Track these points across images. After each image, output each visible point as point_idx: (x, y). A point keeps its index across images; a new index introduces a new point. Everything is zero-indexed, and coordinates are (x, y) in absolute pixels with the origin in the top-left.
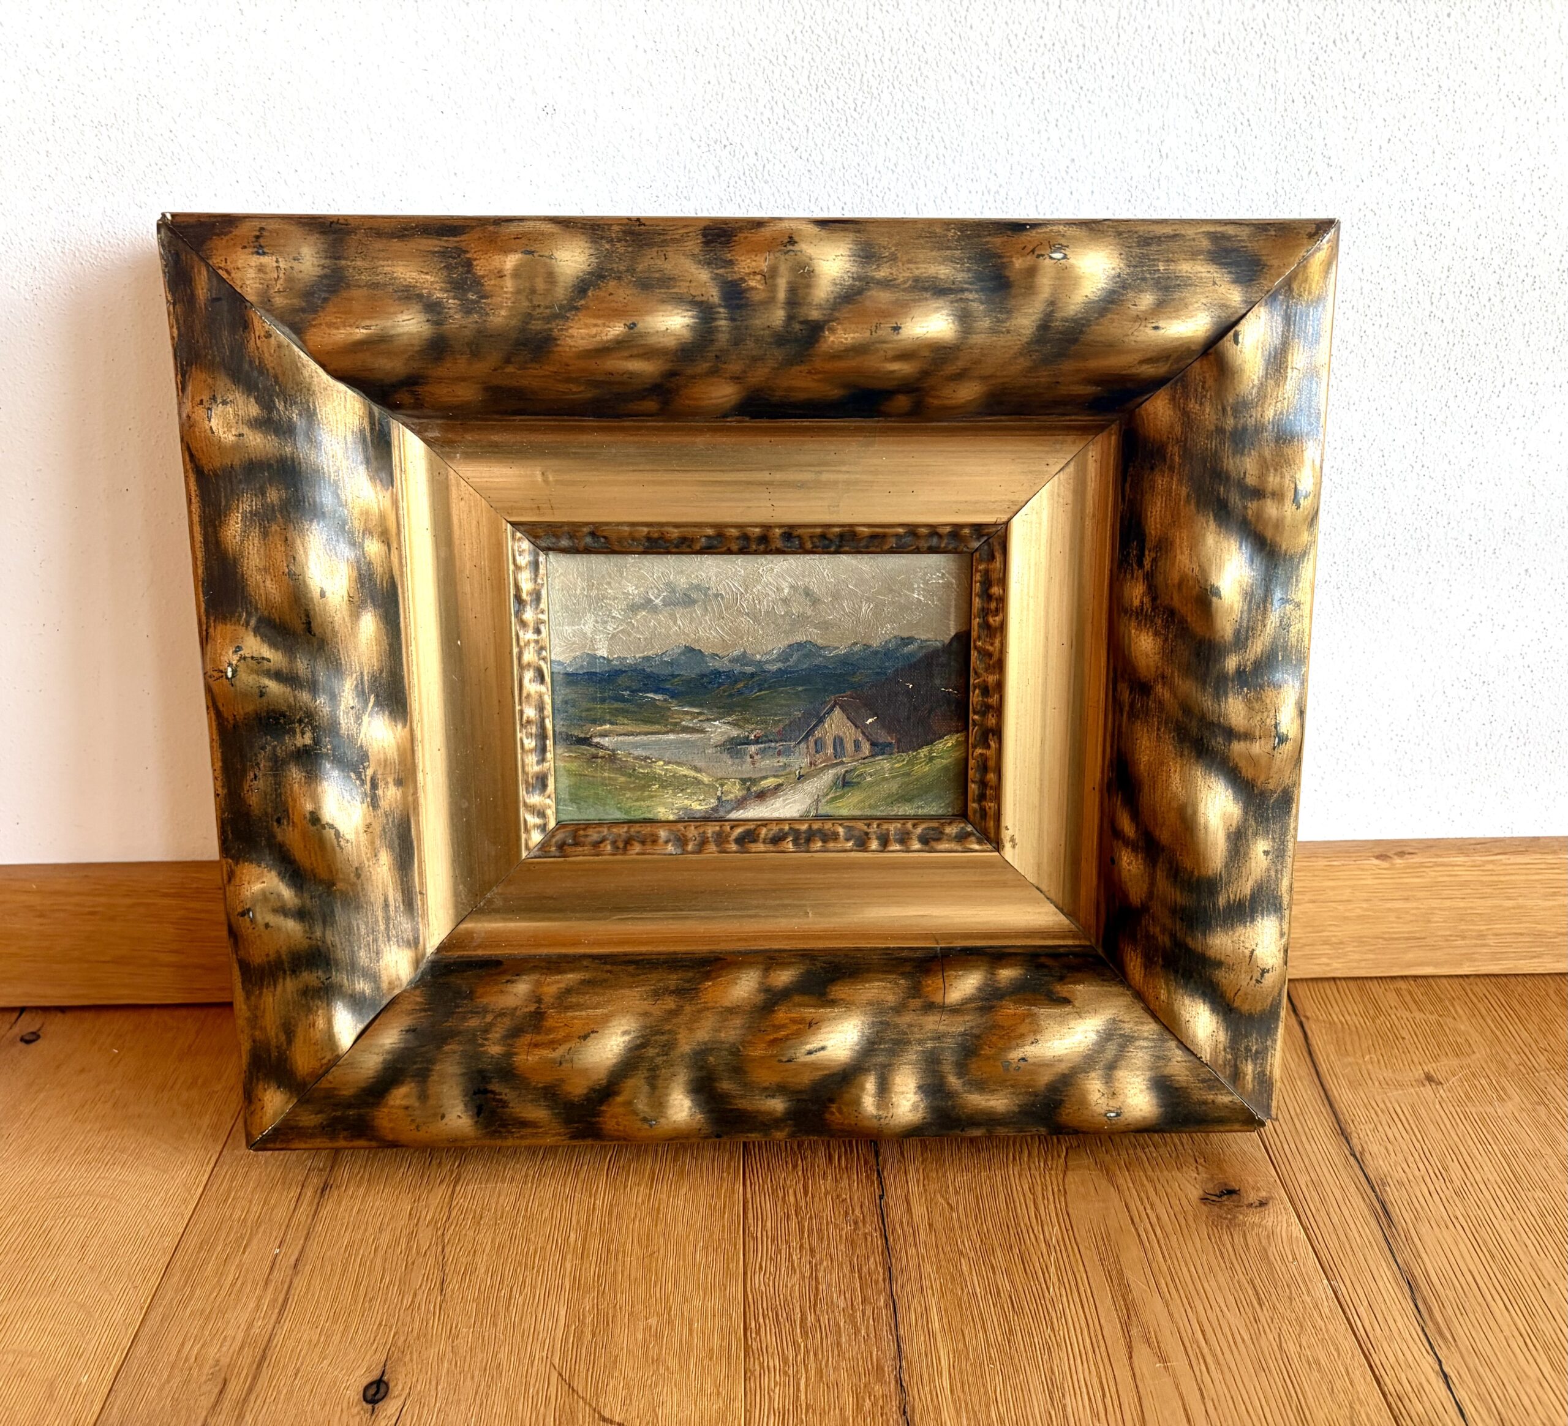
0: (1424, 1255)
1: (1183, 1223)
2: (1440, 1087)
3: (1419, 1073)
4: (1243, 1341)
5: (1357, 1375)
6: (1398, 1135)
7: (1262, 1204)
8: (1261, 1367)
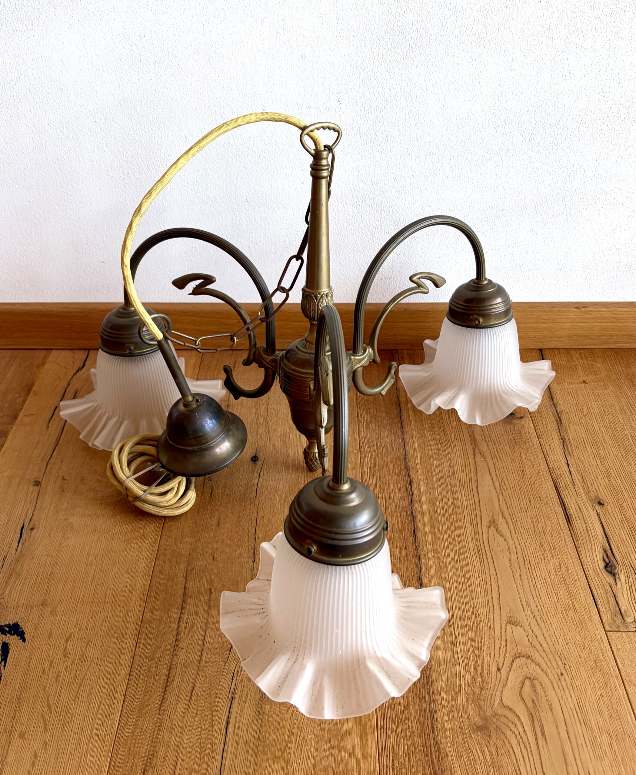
0: (570, 433)
2: (587, 385)
3: (581, 380)
4: (509, 453)
5: (542, 464)
6: (570, 399)
7: (522, 418)
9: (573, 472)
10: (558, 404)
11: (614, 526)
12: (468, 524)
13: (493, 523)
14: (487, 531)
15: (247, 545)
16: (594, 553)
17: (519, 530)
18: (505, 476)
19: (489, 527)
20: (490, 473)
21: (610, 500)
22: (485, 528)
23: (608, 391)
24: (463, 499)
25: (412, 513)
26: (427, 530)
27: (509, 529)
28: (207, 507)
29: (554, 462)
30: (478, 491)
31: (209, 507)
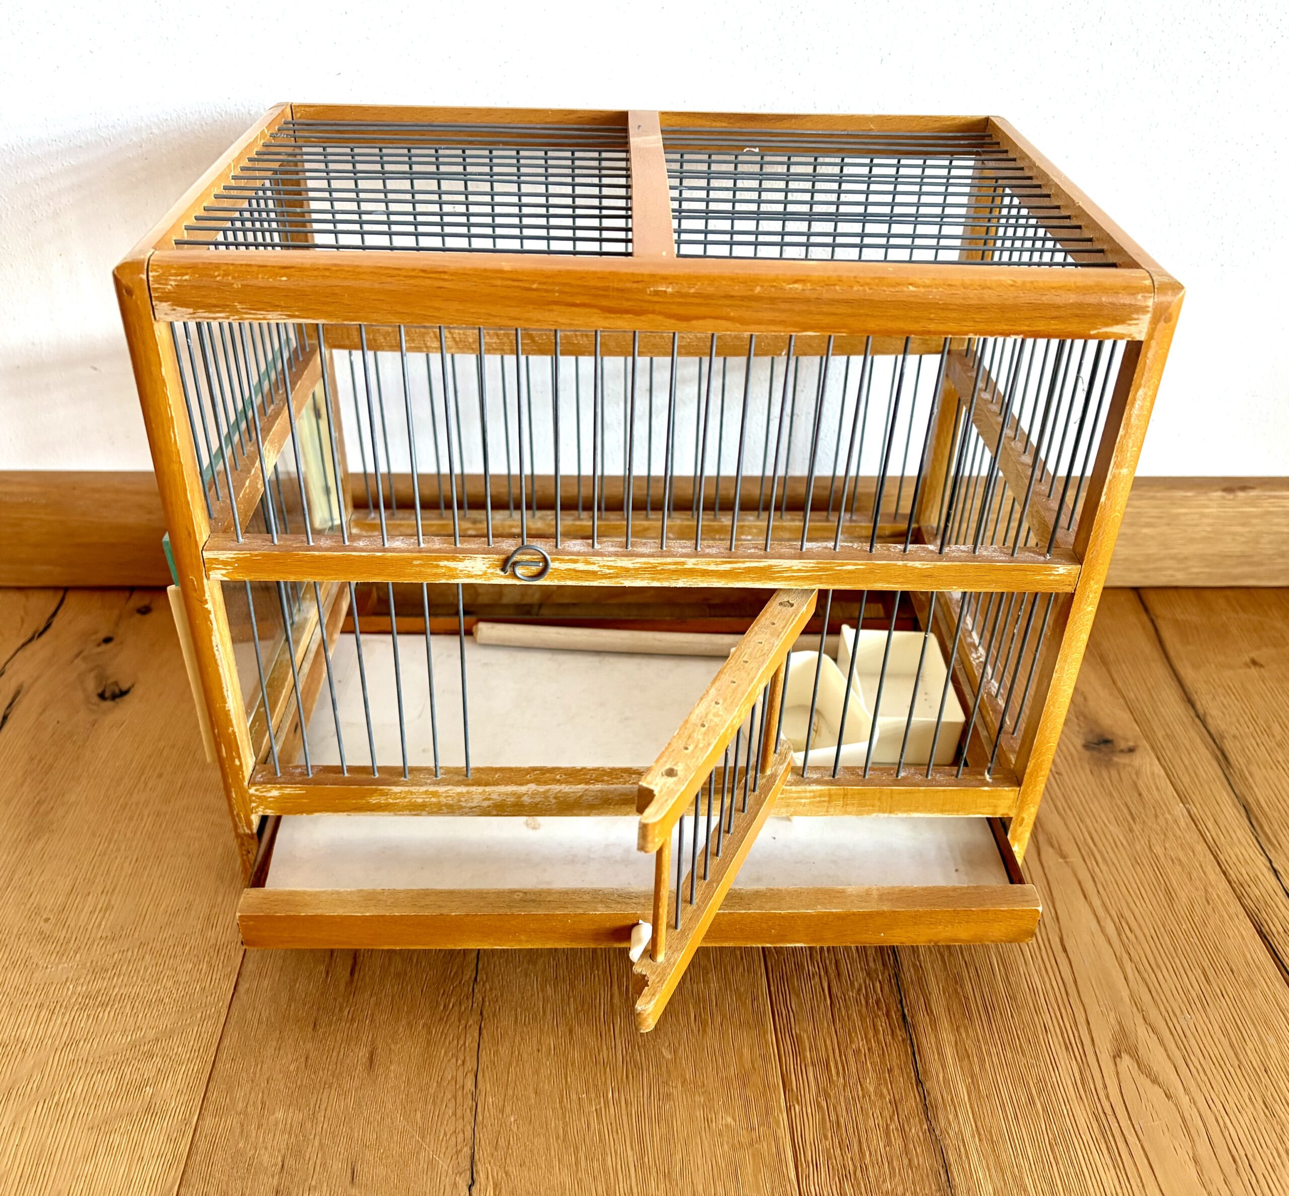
1: (1071, 761)
2: (1262, 670)
3: (1247, 659)
4: (1122, 844)
5: (1209, 870)
6: (1231, 703)
7: (1131, 750)
8: (1136, 862)
12: (1058, 1047)
13: (1123, 1045)
14: (1112, 1066)
15: (453, 1129)
17: (1197, 1065)
18: (1125, 907)
19: (1117, 1056)
22: (1105, 1058)
25: (904, 1016)
26: (951, 1070)
27: (1168, 1056)
28: (341, 1010)
29: (1237, 863)
30: (1065, 950)
31: (346, 1013)
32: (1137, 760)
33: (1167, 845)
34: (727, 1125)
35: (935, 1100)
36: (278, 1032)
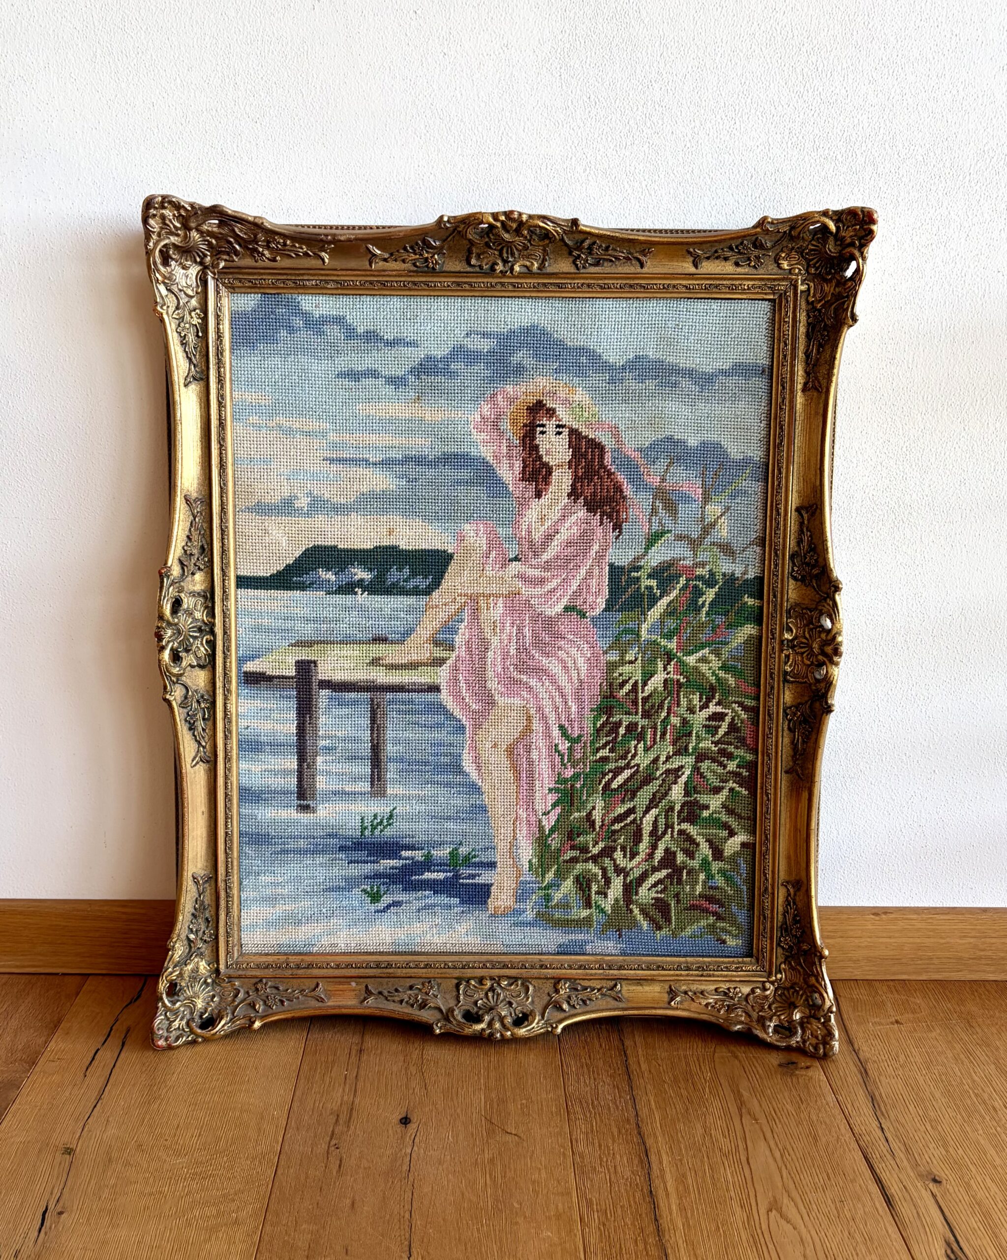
0: (880, 1087)
1: (770, 1074)
2: (901, 1025)
3: (893, 1020)
4: (793, 1114)
5: (842, 1127)
6: (877, 1044)
7: (808, 1068)
8: (799, 1122)
9: (890, 1139)
10: (861, 1051)
11: (959, 1211)
12: (736, 1207)
13: (774, 1206)
14: (766, 1216)
15: (398, 1234)
16: (932, 1247)
17: (814, 1215)
18: (788, 1143)
19: (769, 1210)
20: (765, 1140)
21: (950, 1177)
22: (763, 1211)
23: (934, 1034)
24: (728, 1174)
25: (651, 1191)
26: (674, 1214)
27: (799, 1212)
28: (335, 1183)
29: (861, 1125)
30: (748, 1163)
31: (338, 1184)
32: (810, 1073)
33: (820, 1115)
34: (549, 1237)
35: (665, 1227)
36: (301, 1192)
